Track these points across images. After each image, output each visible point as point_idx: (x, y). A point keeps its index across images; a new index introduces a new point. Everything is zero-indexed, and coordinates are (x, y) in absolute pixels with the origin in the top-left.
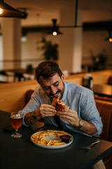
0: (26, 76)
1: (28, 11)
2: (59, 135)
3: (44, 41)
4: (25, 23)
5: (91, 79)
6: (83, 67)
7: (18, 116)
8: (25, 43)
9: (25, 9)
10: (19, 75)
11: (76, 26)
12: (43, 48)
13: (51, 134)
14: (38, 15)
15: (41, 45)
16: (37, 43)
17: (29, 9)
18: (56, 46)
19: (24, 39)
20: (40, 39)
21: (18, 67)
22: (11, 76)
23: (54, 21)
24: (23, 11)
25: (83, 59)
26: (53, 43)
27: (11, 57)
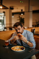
0: (13, 29)
1: (14, 7)
2: (21, 47)
3: (19, 17)
4: (13, 11)
5: (34, 29)
6: (33, 26)
7: (7, 41)
8: (13, 18)
9: (13, 6)
10: (11, 29)
11: (29, 12)
12: (19, 19)
13: (18, 47)
14: (17, 8)
15: (19, 18)
16: (17, 18)
17: (14, 6)
18: (24, 19)
19: (13, 17)
20: (18, 16)
21: (11, 26)
22: (8, 29)
23: (22, 10)
24: (12, 7)
25: (33, 23)
26: (23, 18)
27: (8, 23)
